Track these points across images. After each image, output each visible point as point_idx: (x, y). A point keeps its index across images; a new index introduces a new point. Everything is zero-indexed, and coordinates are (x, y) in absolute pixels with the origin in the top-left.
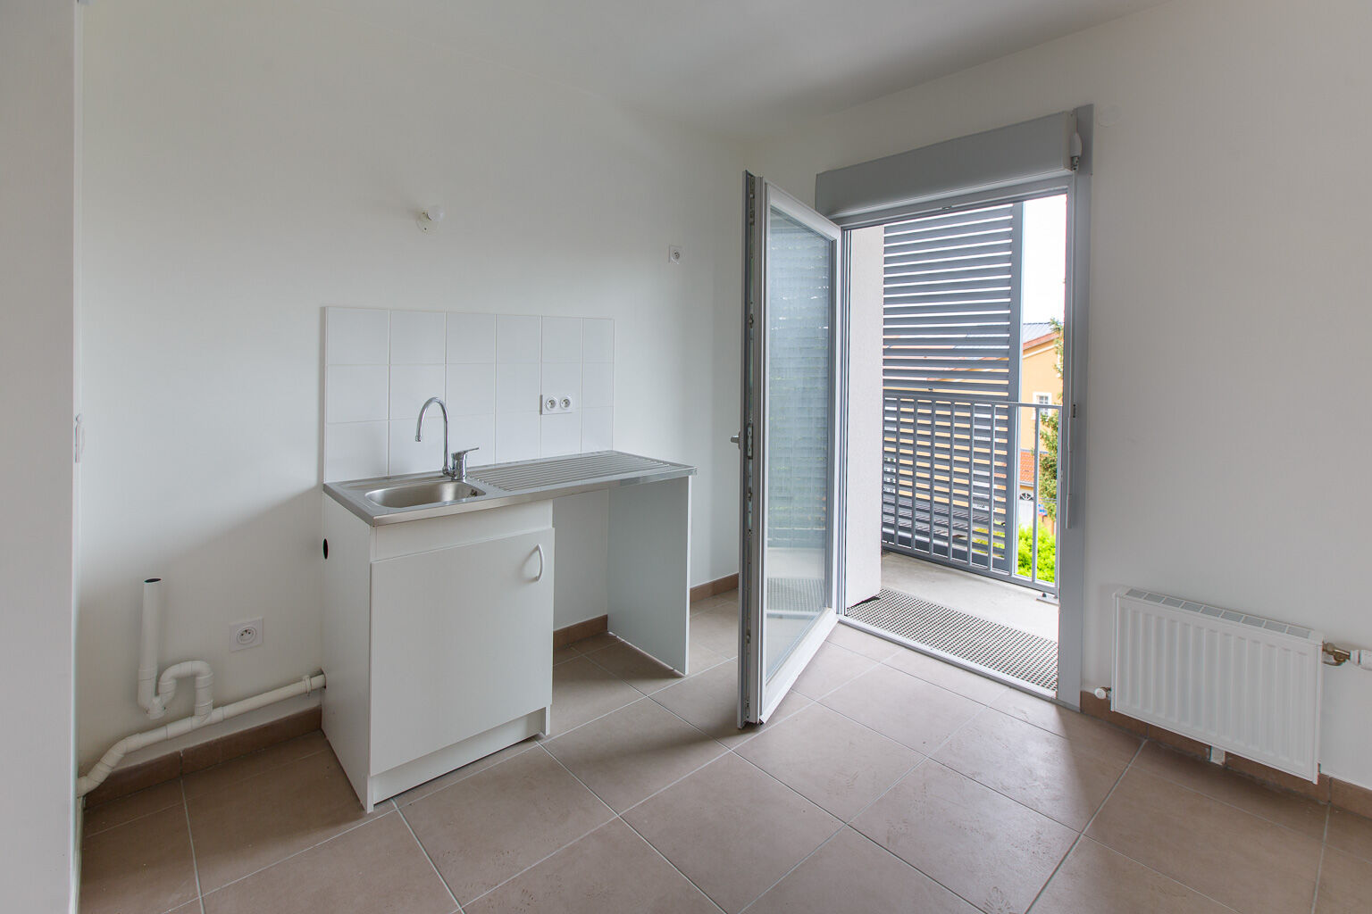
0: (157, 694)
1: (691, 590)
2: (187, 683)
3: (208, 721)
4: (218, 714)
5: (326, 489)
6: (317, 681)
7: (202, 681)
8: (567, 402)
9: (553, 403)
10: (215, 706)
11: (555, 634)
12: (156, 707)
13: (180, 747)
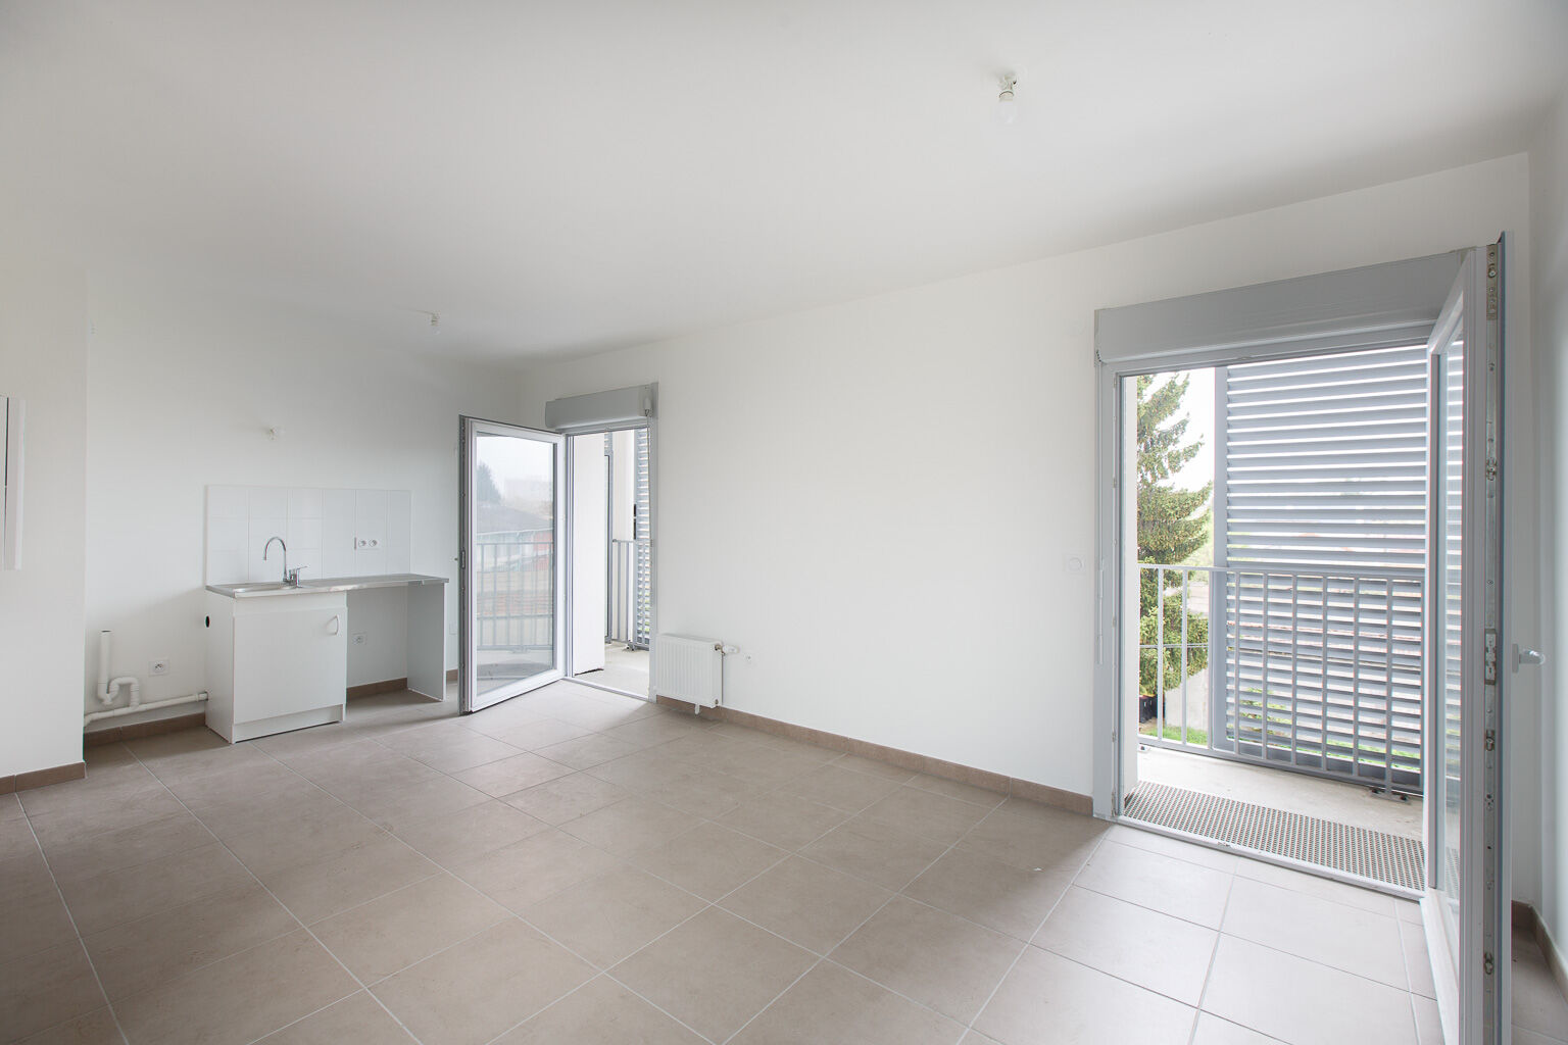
0: (108, 692)
1: (447, 672)
2: (125, 688)
3: (137, 710)
4: (143, 707)
5: (209, 588)
6: (203, 696)
7: (133, 688)
8: (375, 542)
9: (364, 543)
10: (141, 704)
11: (348, 689)
12: (108, 699)
13: (120, 725)
